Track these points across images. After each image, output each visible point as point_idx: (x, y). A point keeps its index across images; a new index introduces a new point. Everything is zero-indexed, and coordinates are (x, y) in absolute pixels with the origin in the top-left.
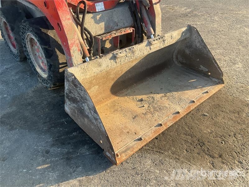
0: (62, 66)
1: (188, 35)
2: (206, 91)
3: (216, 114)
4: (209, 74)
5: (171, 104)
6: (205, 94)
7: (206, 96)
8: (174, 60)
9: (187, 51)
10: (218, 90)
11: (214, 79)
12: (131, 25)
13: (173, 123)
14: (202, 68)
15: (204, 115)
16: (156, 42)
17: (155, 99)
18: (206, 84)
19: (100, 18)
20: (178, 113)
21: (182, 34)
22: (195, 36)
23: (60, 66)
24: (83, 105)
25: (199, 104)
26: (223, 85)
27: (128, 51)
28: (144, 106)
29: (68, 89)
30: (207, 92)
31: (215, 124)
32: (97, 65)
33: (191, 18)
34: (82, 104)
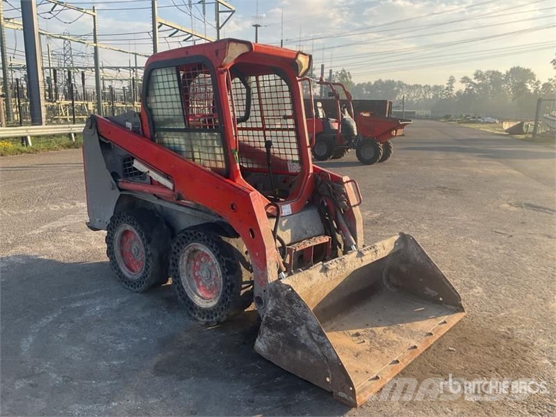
0: (246, 285)
1: (402, 246)
2: (443, 321)
3: (465, 349)
4: (441, 299)
5: (401, 338)
6: (443, 325)
7: (446, 328)
8: (384, 282)
9: (403, 269)
10: (458, 320)
11: (449, 307)
12: (321, 232)
13: (413, 359)
14: (429, 291)
15: (450, 350)
16: (367, 252)
17: (377, 332)
18: (441, 313)
19: (286, 224)
20: (415, 347)
21: (395, 243)
22: (411, 247)
23: (243, 286)
24: (298, 329)
25: (438, 337)
26: (464, 314)
27: (338, 261)
28: (364, 341)
29: (272, 311)
30: (445, 322)
31: (468, 359)
32: (307, 278)
33: (384, 227)
34: (295, 328)
